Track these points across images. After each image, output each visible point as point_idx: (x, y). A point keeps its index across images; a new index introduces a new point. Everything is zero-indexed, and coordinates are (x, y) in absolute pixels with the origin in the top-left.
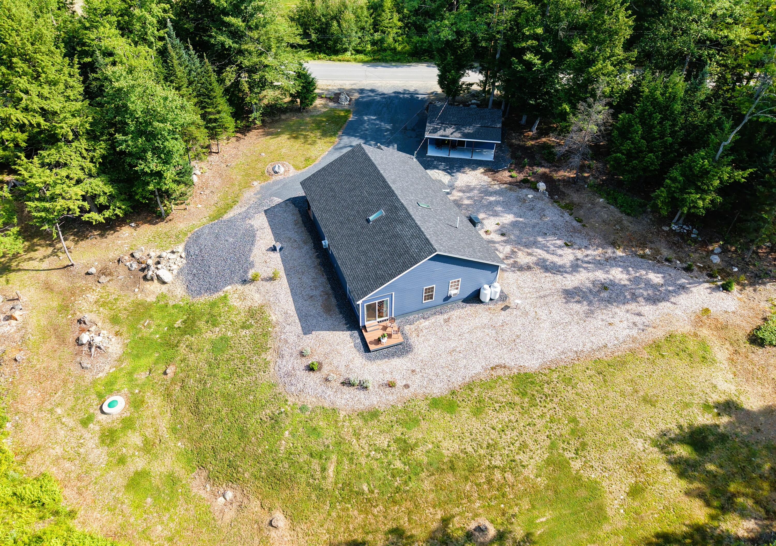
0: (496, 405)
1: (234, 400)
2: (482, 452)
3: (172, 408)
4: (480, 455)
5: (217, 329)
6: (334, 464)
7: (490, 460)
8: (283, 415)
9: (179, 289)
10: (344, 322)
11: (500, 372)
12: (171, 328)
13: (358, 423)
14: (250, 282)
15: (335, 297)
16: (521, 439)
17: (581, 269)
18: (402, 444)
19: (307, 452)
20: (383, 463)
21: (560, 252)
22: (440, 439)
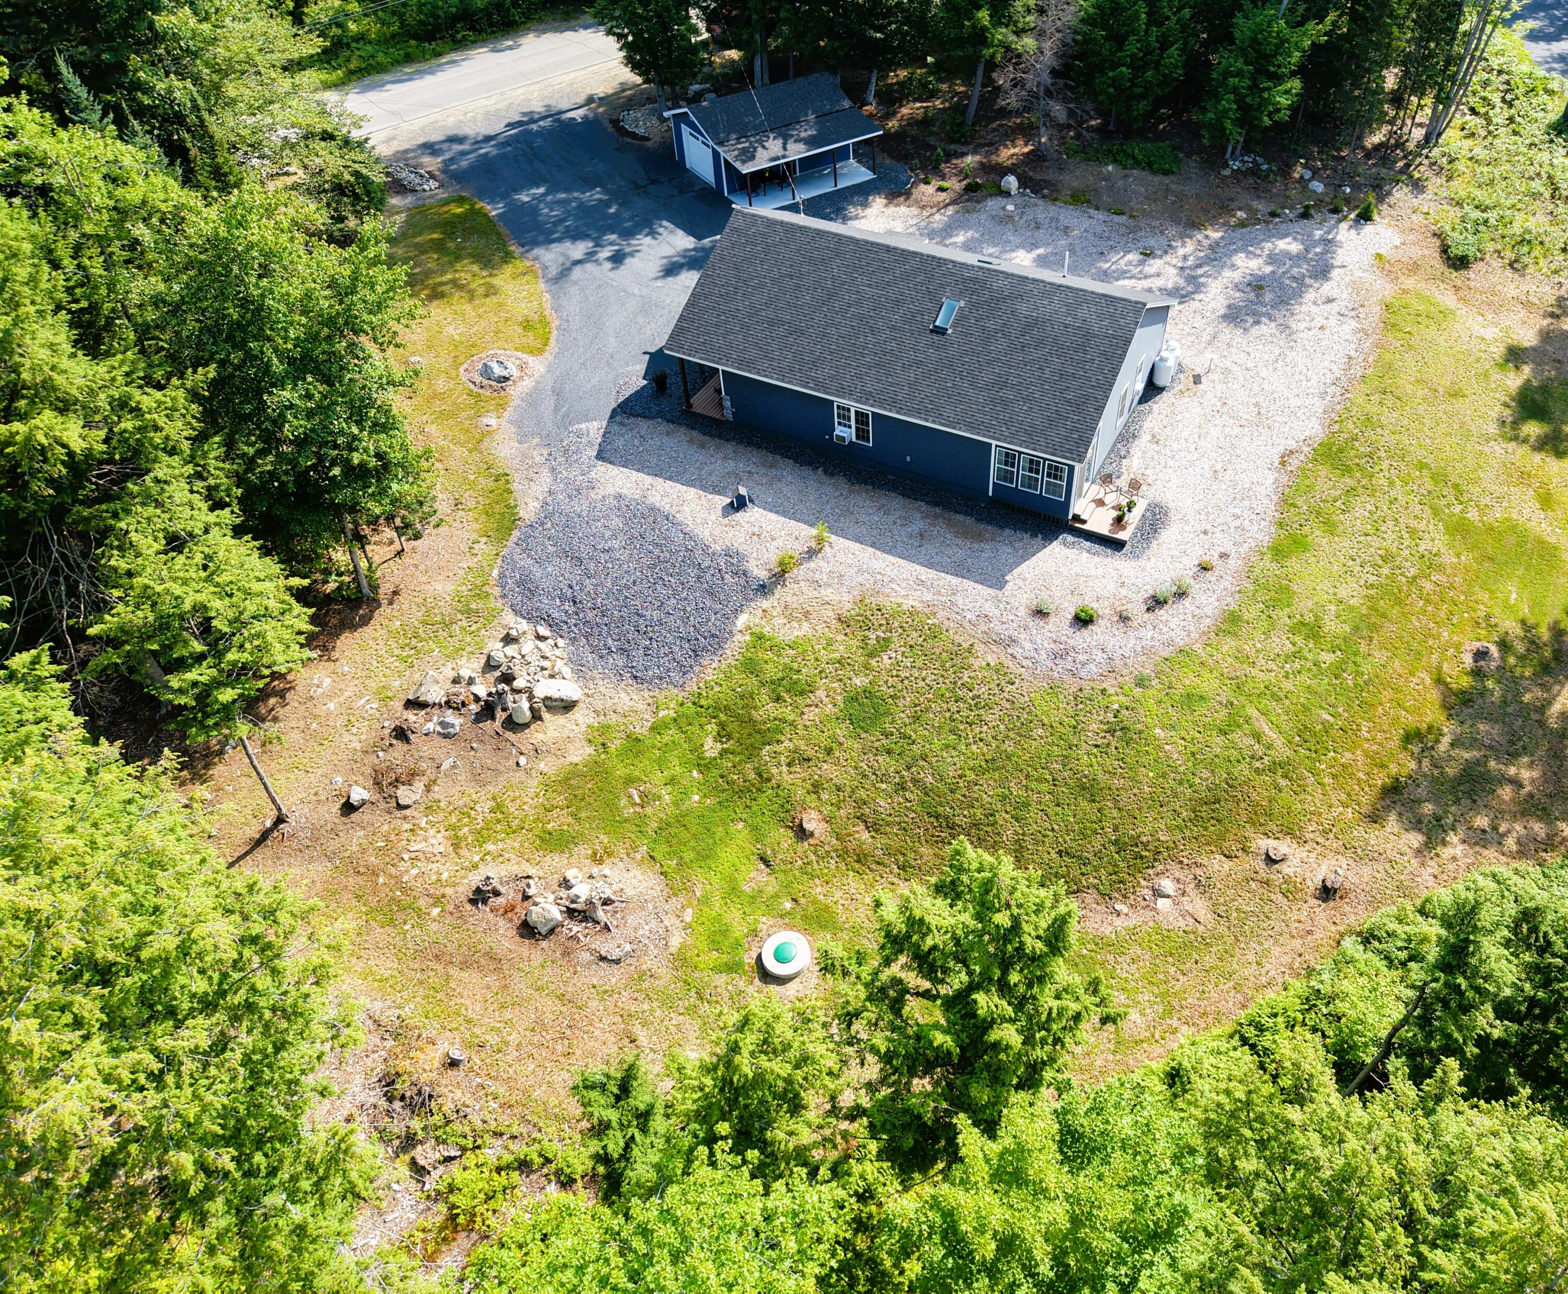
0: (1338, 504)
1: (1014, 759)
2: (1385, 571)
3: (896, 870)
4: (1387, 577)
5: (821, 693)
6: (1262, 719)
7: (1402, 574)
8: (1124, 712)
9: (623, 695)
10: (1027, 536)
11: (1294, 462)
12: (704, 766)
13: (1229, 645)
14: (775, 584)
15: (956, 512)
16: (1403, 526)
17: (1202, 280)
18: (1304, 631)
19: (1214, 733)
20: (1309, 670)
21: (1148, 270)
22: (1331, 591)
